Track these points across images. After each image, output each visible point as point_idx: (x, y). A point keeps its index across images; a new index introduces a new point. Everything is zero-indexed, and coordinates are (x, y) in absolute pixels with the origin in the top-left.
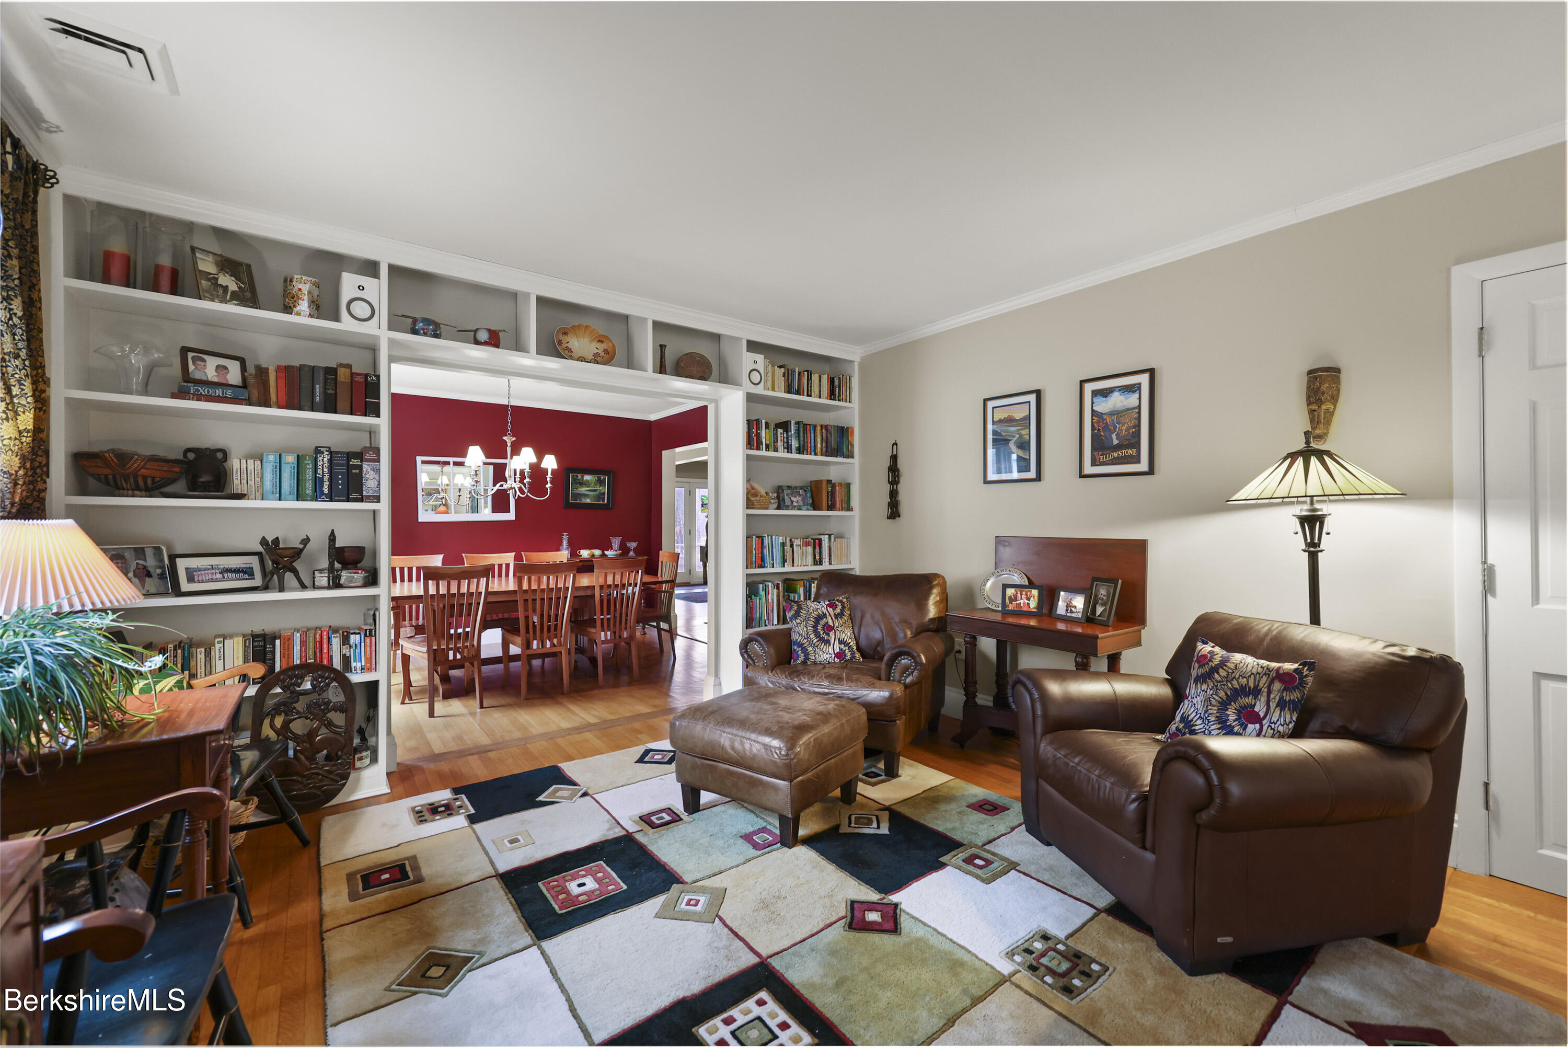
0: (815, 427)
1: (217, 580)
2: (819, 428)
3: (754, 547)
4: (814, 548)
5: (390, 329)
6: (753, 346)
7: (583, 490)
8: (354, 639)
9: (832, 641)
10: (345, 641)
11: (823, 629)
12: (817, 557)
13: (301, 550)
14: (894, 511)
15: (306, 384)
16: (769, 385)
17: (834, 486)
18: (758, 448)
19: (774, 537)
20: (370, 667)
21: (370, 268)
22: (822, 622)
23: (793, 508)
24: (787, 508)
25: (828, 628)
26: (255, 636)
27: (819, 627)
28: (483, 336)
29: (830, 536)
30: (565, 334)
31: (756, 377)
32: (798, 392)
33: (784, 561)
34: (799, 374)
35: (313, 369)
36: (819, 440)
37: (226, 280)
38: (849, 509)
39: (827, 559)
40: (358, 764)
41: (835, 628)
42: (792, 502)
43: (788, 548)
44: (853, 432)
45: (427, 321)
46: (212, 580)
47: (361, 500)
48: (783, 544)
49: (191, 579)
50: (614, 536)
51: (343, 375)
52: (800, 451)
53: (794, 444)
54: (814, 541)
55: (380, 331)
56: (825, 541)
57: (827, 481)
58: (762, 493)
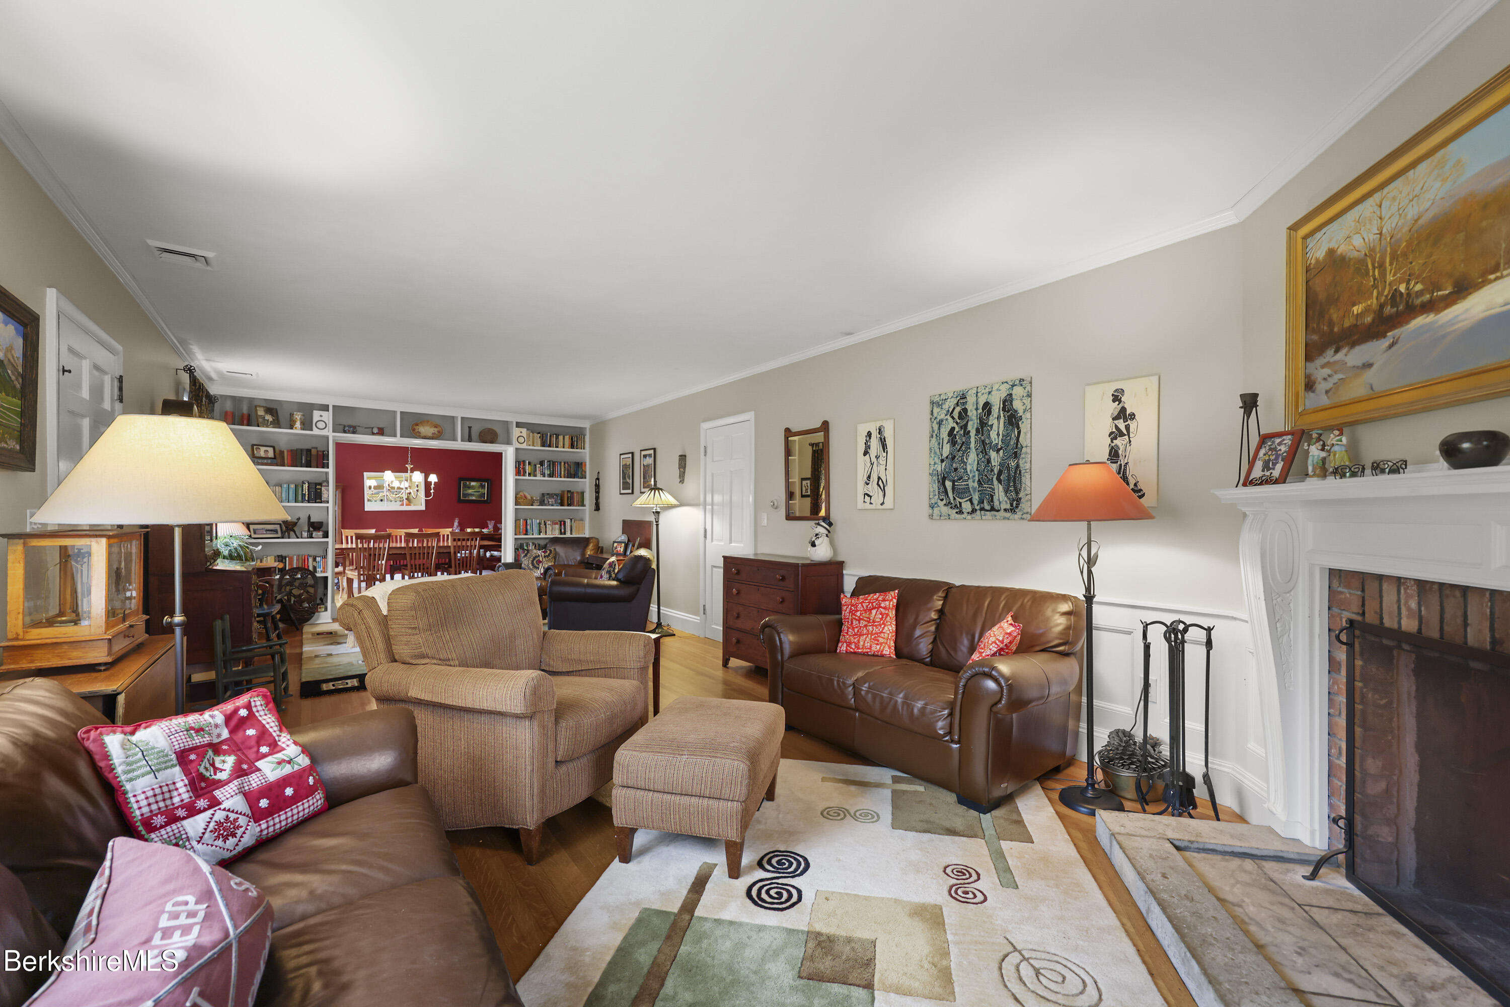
0: (561, 463)
1: (264, 534)
2: (563, 464)
3: (521, 525)
4: (561, 525)
5: (333, 432)
6: (519, 425)
7: (470, 491)
8: (318, 559)
9: (540, 568)
10: (314, 560)
11: (536, 562)
12: (563, 530)
13: (297, 523)
14: (597, 508)
15: (299, 457)
16: (531, 443)
17: (572, 493)
18: (524, 475)
19: (533, 520)
20: (324, 571)
21: (325, 408)
22: (536, 559)
23: (549, 505)
24: (545, 505)
25: (540, 562)
26: (278, 556)
28: (375, 431)
29: (571, 520)
30: (417, 425)
31: (521, 440)
32: (550, 446)
33: (540, 533)
34: (550, 436)
35: (301, 450)
36: (563, 470)
37: (269, 418)
38: (583, 505)
39: (569, 532)
40: (319, 610)
41: (543, 562)
42: (549, 502)
43: (542, 525)
44: (585, 465)
45: (350, 426)
46: (262, 534)
47: (321, 502)
48: (540, 524)
49: (255, 533)
50: (490, 520)
51: (314, 452)
52: (550, 476)
53: (547, 472)
54: (561, 522)
55: (329, 432)
56: (568, 522)
57: (568, 491)
58: (529, 497)
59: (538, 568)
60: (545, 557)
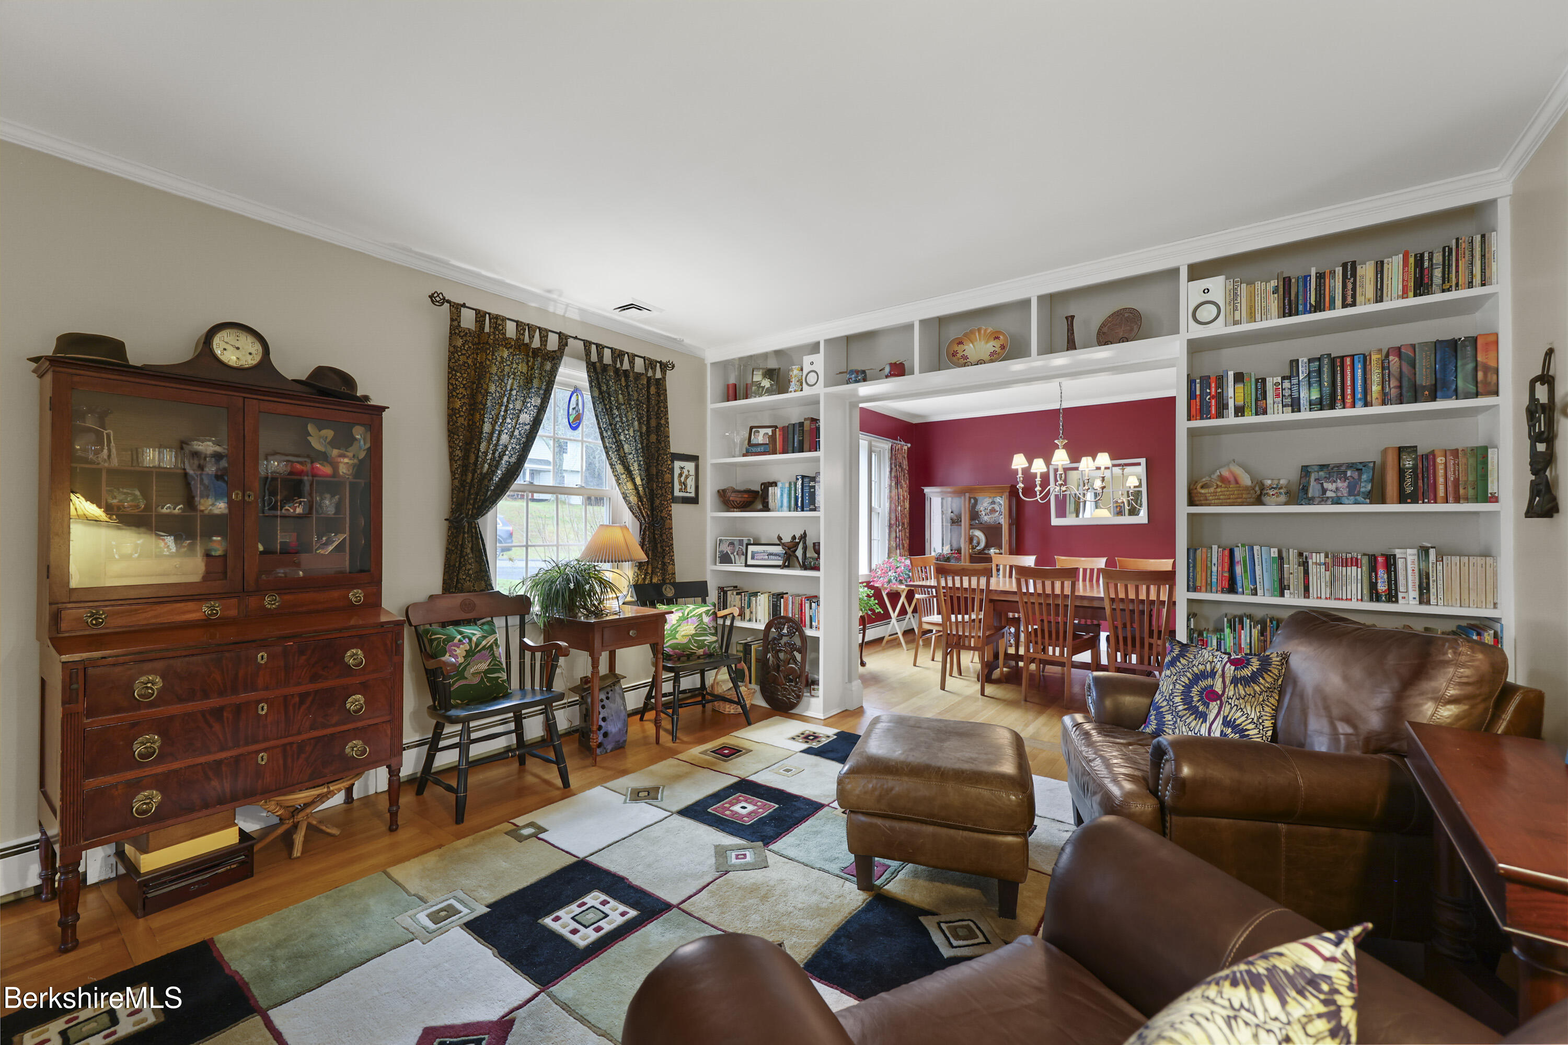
0: (1365, 359)
1: (765, 560)
2: (1378, 355)
3: (1215, 560)
4: (1373, 569)
5: (826, 386)
6: (1198, 271)
9: (1211, 717)
10: (811, 606)
11: (1200, 694)
12: (1383, 589)
13: (794, 544)
15: (791, 436)
16: (1240, 314)
17: (1426, 456)
18: (1220, 415)
19: (1256, 548)
20: (818, 627)
21: (814, 348)
22: (1203, 684)
23: (1324, 500)
24: (1310, 501)
25: (1210, 695)
26: (775, 595)
27: (1195, 690)
29: (1424, 551)
30: (961, 343)
31: (1208, 313)
32: (1317, 308)
33: (1283, 588)
34: (1321, 273)
35: (795, 424)
36: (1375, 378)
37: (766, 383)
38: (1486, 498)
39: (1414, 593)
41: (1224, 699)
42: (1324, 491)
43: (1292, 567)
46: (762, 559)
47: (814, 510)
48: (1282, 560)
49: (753, 558)
51: (806, 424)
52: (1319, 405)
53: (1310, 394)
54: (1373, 559)
55: (820, 390)
56: (1408, 561)
57: (1400, 450)
58: (1246, 480)
59: (1203, 716)
60: (1235, 681)
